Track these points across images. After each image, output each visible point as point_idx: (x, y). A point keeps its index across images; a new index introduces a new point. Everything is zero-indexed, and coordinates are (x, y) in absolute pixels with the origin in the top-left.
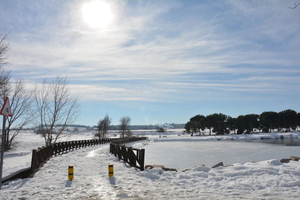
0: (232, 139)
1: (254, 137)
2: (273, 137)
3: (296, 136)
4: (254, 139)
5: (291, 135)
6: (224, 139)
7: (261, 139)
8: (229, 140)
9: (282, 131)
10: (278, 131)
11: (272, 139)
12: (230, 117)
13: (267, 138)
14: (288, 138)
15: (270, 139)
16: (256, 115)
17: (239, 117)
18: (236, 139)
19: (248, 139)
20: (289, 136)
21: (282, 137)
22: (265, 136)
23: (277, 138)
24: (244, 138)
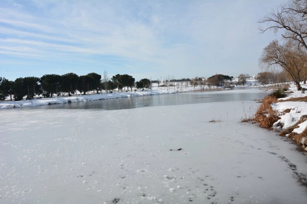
0: (14, 107)
1: (41, 103)
2: (60, 102)
3: (81, 99)
4: (41, 105)
5: (77, 99)
6: (3, 107)
7: (49, 104)
8: (11, 108)
9: (62, 95)
10: (58, 95)
11: (60, 103)
12: (6, 79)
13: (55, 103)
14: (75, 102)
15: (58, 104)
16: (36, 78)
17: (17, 80)
18: (20, 106)
19: (34, 105)
20: (75, 100)
21: (70, 102)
22: (53, 101)
23: (65, 103)
24: (29, 105)
